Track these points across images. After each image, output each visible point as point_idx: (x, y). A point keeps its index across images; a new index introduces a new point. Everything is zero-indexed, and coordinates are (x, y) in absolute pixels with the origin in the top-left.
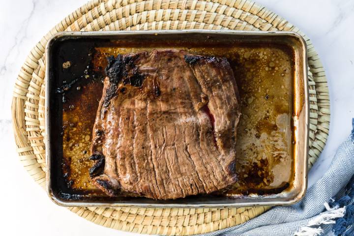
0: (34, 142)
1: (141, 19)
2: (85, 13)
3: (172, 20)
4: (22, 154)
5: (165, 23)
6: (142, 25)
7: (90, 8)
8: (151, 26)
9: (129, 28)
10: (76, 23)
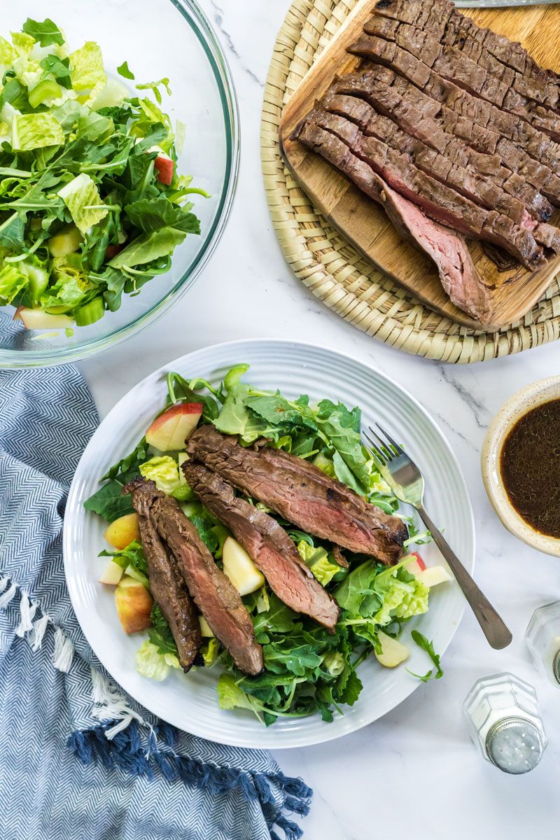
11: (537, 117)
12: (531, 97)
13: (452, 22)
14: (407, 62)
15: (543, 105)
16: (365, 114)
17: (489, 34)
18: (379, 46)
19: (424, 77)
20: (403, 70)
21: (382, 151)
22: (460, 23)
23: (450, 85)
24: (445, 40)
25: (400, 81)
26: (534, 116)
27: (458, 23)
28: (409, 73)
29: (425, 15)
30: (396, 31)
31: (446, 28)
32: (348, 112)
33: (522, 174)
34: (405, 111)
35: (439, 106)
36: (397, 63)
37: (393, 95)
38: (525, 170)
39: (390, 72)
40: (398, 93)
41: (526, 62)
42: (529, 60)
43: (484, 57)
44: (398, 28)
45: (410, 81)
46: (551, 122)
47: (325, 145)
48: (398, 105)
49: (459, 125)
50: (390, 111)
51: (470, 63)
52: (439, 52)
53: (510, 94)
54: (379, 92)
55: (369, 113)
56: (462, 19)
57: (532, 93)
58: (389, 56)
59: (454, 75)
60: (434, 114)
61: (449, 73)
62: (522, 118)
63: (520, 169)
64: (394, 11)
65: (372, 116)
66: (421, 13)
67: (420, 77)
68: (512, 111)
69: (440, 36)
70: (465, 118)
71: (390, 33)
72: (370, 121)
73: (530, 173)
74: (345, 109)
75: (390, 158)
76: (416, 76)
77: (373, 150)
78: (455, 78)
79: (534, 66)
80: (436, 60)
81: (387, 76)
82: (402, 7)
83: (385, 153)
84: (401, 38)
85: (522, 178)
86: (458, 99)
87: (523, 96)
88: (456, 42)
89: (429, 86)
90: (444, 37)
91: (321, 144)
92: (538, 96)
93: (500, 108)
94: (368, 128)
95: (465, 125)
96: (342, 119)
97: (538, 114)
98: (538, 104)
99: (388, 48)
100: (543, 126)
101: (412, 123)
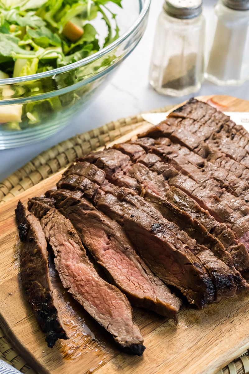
23: (214, 150)
34: (176, 157)
60: (198, 163)
89: (197, 149)
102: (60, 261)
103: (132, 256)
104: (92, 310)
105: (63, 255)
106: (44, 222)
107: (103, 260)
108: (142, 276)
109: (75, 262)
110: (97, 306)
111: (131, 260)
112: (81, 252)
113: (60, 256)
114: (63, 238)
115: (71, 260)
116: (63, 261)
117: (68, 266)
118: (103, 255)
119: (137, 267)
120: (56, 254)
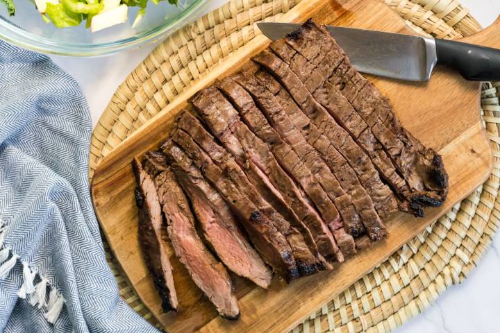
0: (451, 35)
1: (407, 272)
2: (482, 237)
3: (367, 293)
4: (457, 10)
5: (374, 285)
6: (401, 263)
7: (480, 247)
8: (389, 271)
9: (415, 252)
10: (486, 218)
11: (378, 157)
12: (381, 141)
13: (340, 68)
14: (293, 82)
15: (386, 150)
16: (246, 105)
17: (367, 85)
18: (275, 64)
19: (303, 98)
20: (289, 88)
21: (249, 137)
22: (347, 71)
23: (321, 108)
24: (330, 79)
25: (283, 92)
26: (376, 155)
27: (344, 70)
28: (293, 91)
29: (321, 57)
30: (292, 58)
31: (335, 70)
32: (234, 98)
33: (350, 194)
34: (282, 120)
35: (308, 121)
36: (286, 81)
37: (276, 104)
38: (354, 192)
39: (277, 84)
40: (280, 102)
41: (388, 115)
42: (391, 114)
43: (358, 99)
44: (294, 55)
45: (291, 96)
46: (385, 166)
47: (211, 118)
48: (277, 113)
49: (319, 141)
50: (271, 116)
51: (343, 100)
52: (321, 84)
53: (366, 132)
54: (266, 98)
55: (250, 105)
56: (349, 68)
57: (383, 139)
58: (281, 73)
59: (328, 104)
60: (303, 126)
61: (325, 102)
62: (367, 152)
63: (350, 190)
64: (299, 46)
65: (252, 108)
66: (318, 54)
67: (300, 96)
68: (363, 145)
69: (328, 76)
70: (326, 138)
71: (288, 57)
72: (248, 111)
73: (355, 196)
74: (234, 95)
75: (254, 144)
76: (297, 94)
77: (243, 135)
78: (328, 107)
79: (392, 120)
80: (317, 89)
81: (275, 87)
82: (305, 45)
83: (250, 139)
84: (294, 64)
85: (350, 197)
86: (324, 121)
87: (375, 137)
88: (339, 83)
89: (305, 105)
90: (330, 77)
91: (207, 115)
92: (386, 143)
93: (355, 139)
94: (245, 116)
95: (324, 142)
96: (228, 103)
97: (380, 155)
98: (384, 148)
99: (282, 67)
100: (379, 165)
101: (284, 131)
102: (172, 230)
103: (234, 233)
104: (199, 282)
105: (174, 224)
106: (157, 183)
107: (209, 234)
108: (242, 249)
109: (185, 235)
110: (202, 279)
111: (233, 235)
112: (189, 225)
113: (172, 226)
114: (174, 208)
115: (182, 232)
116: (175, 232)
117: (178, 238)
118: (209, 229)
119: (238, 242)
120: (169, 223)
